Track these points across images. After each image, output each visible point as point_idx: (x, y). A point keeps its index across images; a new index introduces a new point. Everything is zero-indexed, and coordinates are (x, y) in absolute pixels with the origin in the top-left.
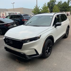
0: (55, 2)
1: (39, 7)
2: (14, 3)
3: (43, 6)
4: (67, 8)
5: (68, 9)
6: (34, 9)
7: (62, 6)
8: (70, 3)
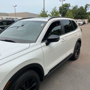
0: (69, 6)
1: (47, 12)
2: (16, 6)
3: (52, 11)
4: (83, 15)
5: (85, 16)
6: (40, 14)
7: (78, 12)
8: (87, 8)
